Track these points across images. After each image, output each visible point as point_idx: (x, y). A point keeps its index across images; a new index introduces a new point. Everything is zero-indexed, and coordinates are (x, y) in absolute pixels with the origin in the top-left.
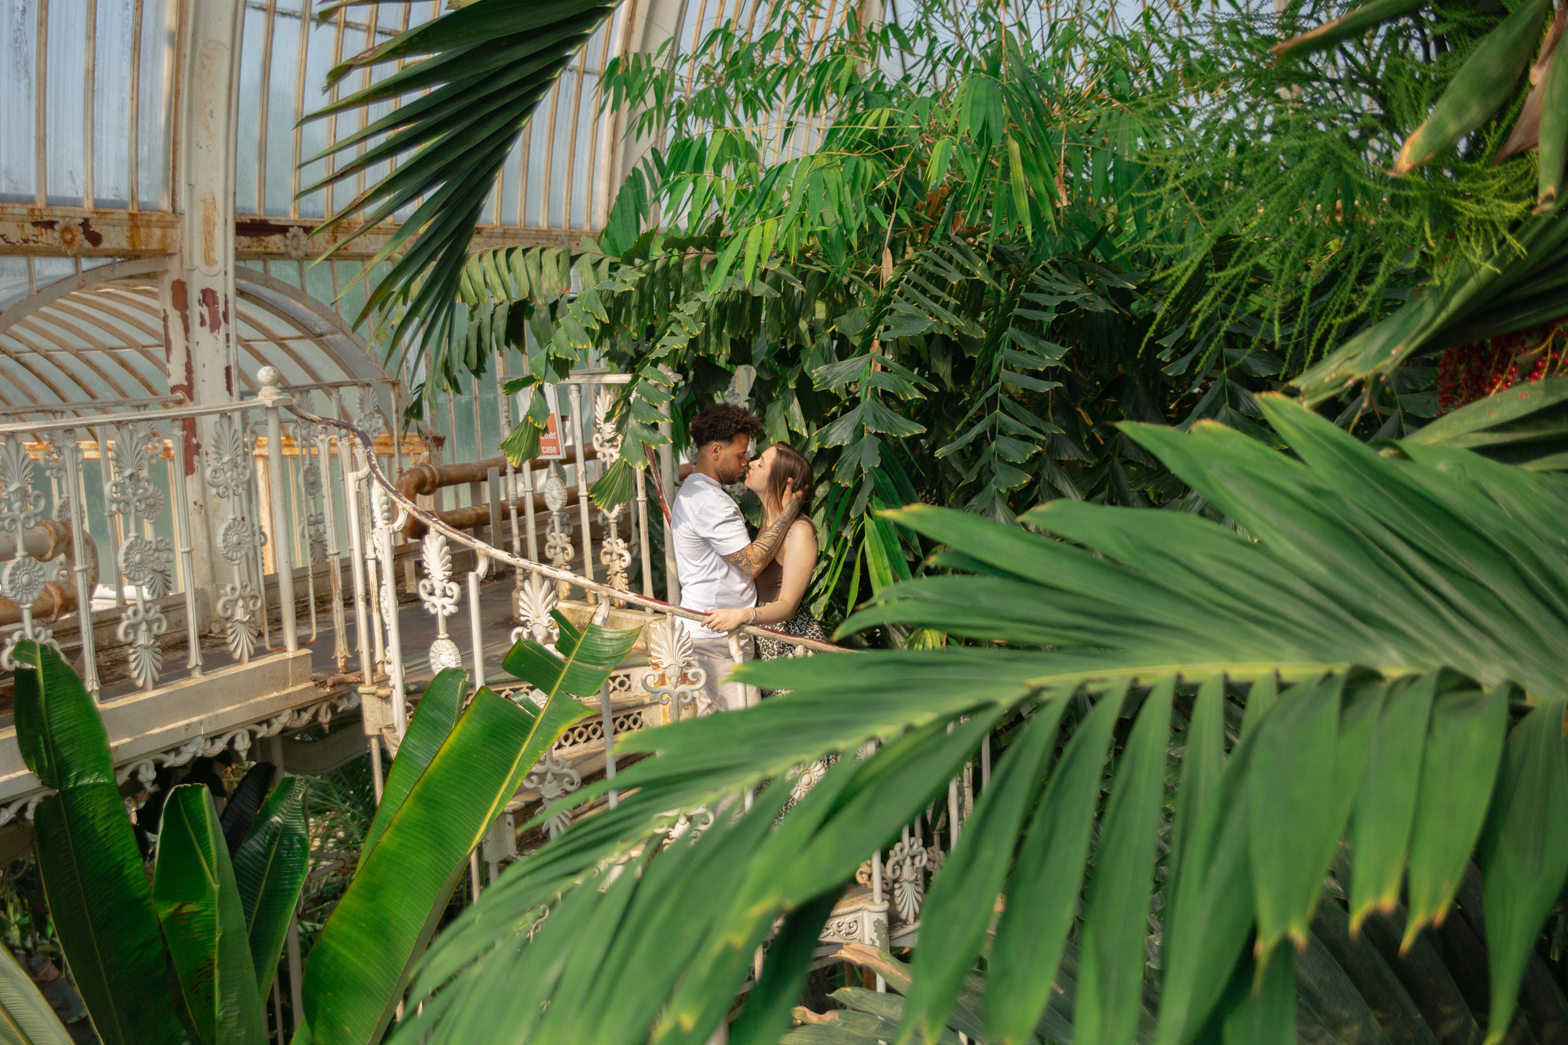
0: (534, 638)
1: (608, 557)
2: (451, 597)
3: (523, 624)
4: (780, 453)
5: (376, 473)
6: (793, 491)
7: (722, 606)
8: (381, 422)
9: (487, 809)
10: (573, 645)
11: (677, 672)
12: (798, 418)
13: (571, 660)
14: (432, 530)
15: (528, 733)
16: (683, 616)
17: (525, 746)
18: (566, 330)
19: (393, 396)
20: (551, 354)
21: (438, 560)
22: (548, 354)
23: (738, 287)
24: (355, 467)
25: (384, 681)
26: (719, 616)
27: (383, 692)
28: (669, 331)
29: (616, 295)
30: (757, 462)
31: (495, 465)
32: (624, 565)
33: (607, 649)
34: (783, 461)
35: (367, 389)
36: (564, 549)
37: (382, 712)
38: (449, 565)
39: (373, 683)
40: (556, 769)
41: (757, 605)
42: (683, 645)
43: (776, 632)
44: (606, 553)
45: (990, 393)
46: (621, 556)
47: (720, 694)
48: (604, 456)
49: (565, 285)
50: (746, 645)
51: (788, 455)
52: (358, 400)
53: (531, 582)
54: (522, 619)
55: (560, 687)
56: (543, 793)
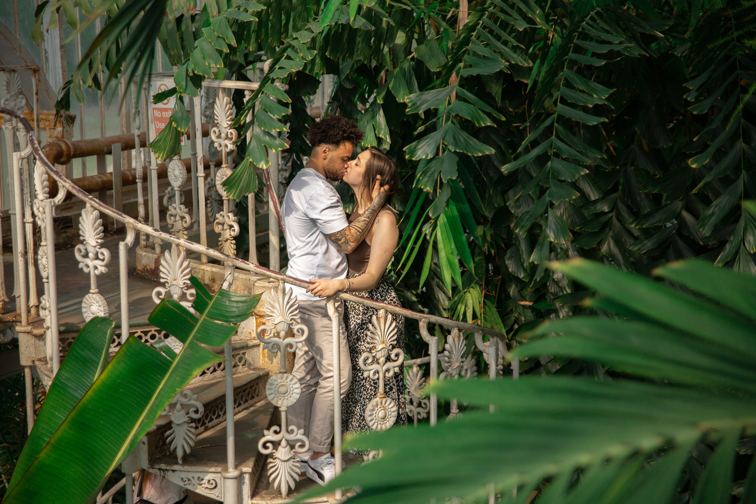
0: (171, 296)
1: (220, 226)
2: (103, 260)
3: (163, 285)
4: (374, 155)
5: (39, 155)
6: (381, 185)
7: (321, 276)
8: (24, 102)
9: (129, 433)
10: (206, 305)
11: (286, 327)
12: (383, 127)
13: (204, 317)
14: (88, 205)
15: (165, 373)
16: (292, 284)
17: (163, 383)
18: (202, 51)
19: (33, 81)
20: (190, 70)
21: (92, 230)
22: (187, 70)
23: (343, 21)
24: (17, 147)
25: (39, 322)
26: (321, 284)
27: (36, 331)
28: (286, 55)
29: (239, 22)
30: (354, 162)
31: (118, 142)
32: (233, 234)
33: (234, 310)
34: (376, 163)
35: (13, 74)
36: (182, 218)
37: (35, 347)
38: (102, 235)
39: (28, 324)
40: (184, 401)
41: (348, 277)
42: (291, 306)
43: (362, 297)
44: (218, 223)
45: (547, 123)
46: (231, 226)
47: (317, 345)
48: (220, 146)
49: (192, 5)
50: (339, 306)
51: (379, 157)
52: (5, 83)
53: (170, 251)
54: (162, 280)
55: (194, 337)
56: (173, 419)
